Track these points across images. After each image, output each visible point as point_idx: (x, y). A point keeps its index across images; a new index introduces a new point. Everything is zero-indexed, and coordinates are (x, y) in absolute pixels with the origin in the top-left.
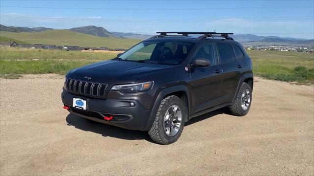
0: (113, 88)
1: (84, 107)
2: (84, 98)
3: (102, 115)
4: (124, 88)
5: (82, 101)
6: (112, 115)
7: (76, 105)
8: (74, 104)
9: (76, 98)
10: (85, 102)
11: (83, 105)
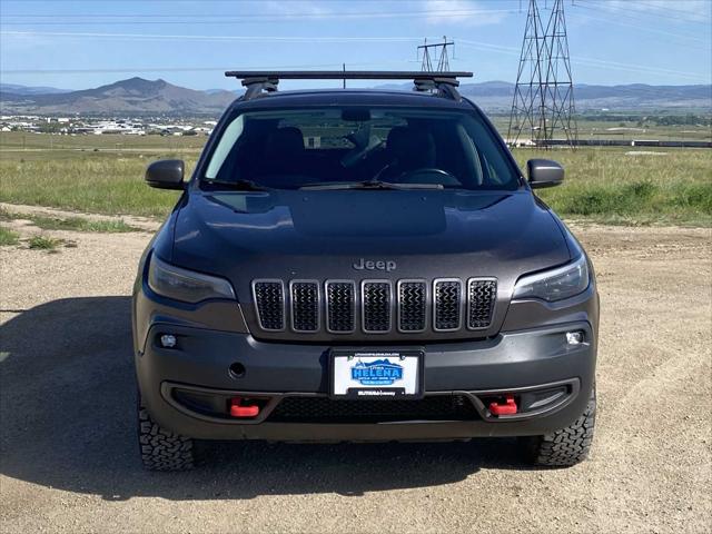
1: (409, 384)
2: (404, 346)
3: (476, 401)
5: (394, 360)
7: (356, 384)
8: (343, 382)
9: (350, 354)
10: (410, 365)
11: (400, 377)
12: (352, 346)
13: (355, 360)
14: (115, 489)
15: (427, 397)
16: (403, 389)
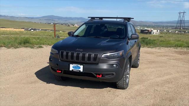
0: (103, 56)
1: (81, 70)
2: (81, 64)
3: (94, 74)
4: (111, 56)
5: (79, 66)
6: (101, 74)
7: (73, 69)
8: (71, 68)
9: (72, 64)
10: (82, 67)
11: (80, 69)
12: (73, 63)
13: (73, 65)
14: (48, 82)
15: (85, 73)
16: (80, 71)
